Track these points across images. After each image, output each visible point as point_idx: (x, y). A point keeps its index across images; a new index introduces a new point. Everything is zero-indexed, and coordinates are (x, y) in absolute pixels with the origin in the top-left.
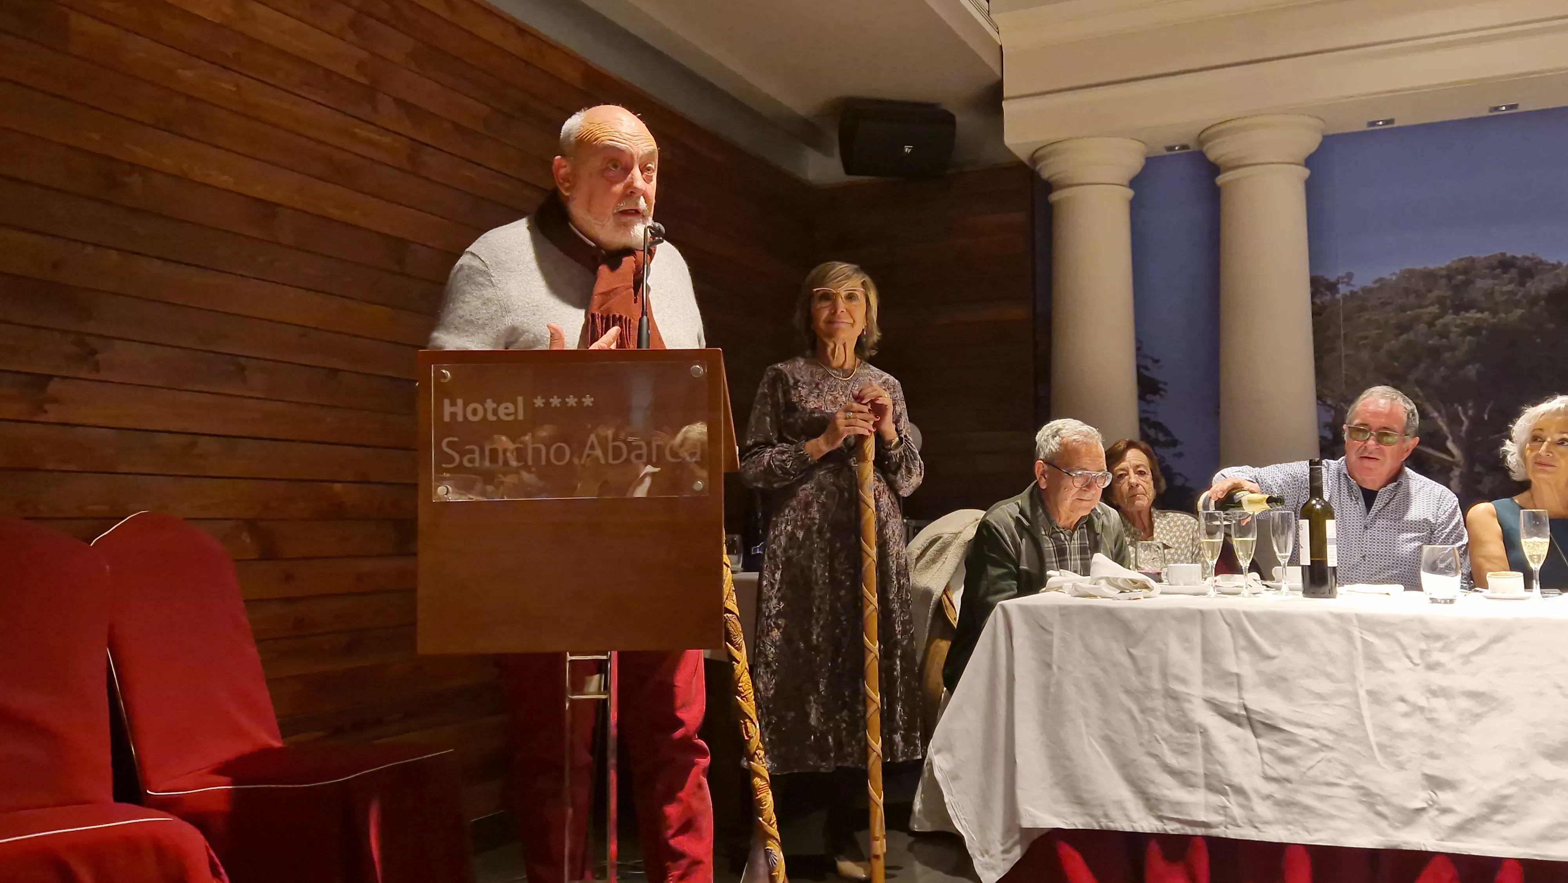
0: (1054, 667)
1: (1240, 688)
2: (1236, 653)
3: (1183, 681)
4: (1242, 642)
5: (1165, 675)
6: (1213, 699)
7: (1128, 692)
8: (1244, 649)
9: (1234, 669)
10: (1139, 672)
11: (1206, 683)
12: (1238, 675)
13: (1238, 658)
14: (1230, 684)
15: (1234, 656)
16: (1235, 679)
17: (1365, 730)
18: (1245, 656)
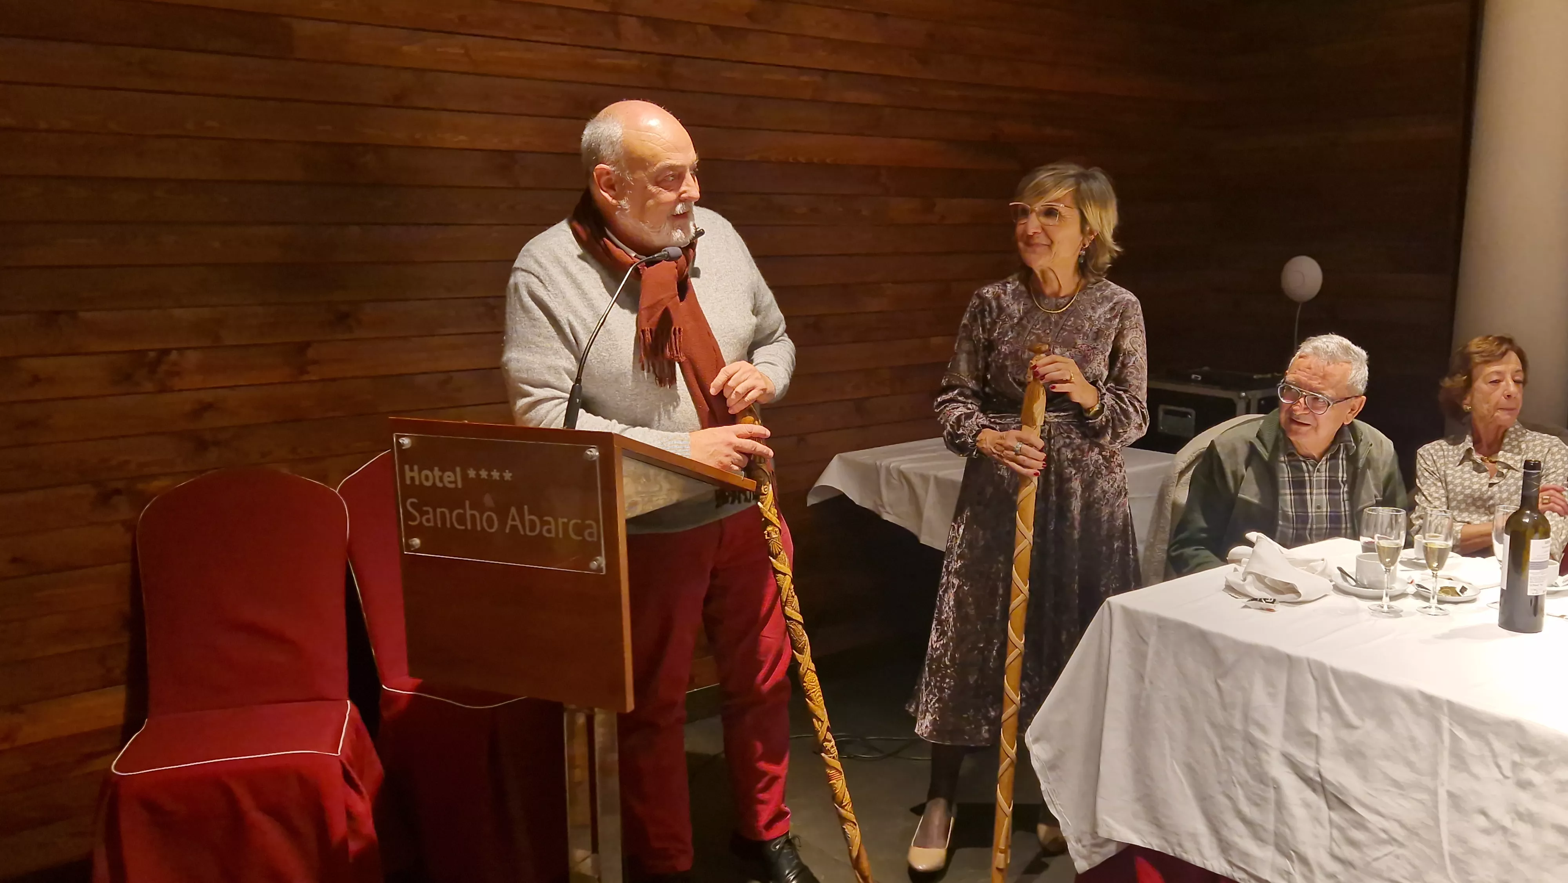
0: (1147, 681)
1: (1318, 751)
2: (1319, 712)
3: (1263, 729)
4: (1326, 702)
5: (1246, 717)
6: (1291, 755)
7: (1213, 725)
8: (1327, 709)
9: (1314, 729)
10: (1224, 707)
11: (1286, 737)
12: (1317, 736)
13: (1320, 719)
14: (1309, 744)
15: (1315, 714)
16: (1314, 741)
17: (1439, 835)
18: (1327, 717)
